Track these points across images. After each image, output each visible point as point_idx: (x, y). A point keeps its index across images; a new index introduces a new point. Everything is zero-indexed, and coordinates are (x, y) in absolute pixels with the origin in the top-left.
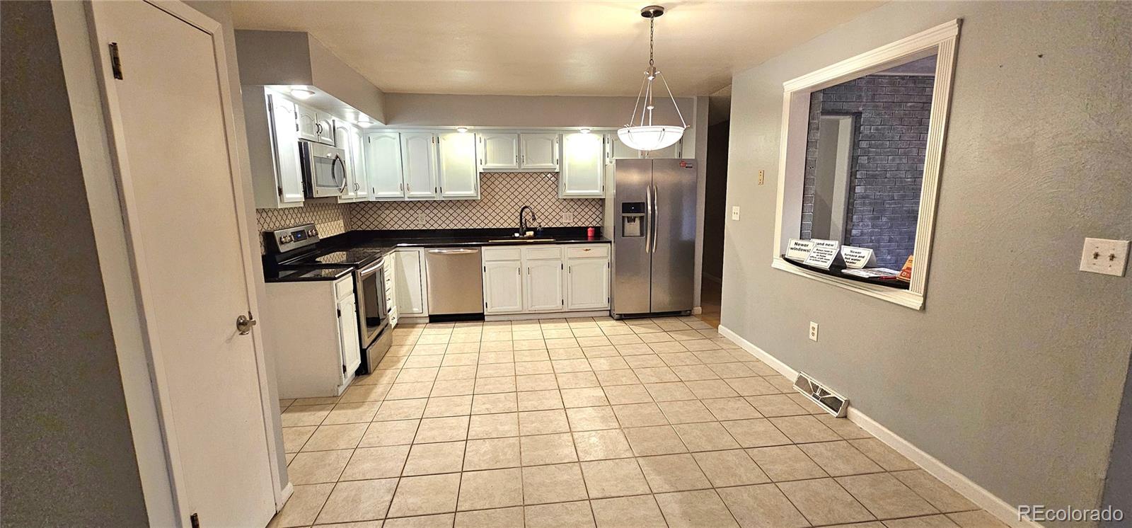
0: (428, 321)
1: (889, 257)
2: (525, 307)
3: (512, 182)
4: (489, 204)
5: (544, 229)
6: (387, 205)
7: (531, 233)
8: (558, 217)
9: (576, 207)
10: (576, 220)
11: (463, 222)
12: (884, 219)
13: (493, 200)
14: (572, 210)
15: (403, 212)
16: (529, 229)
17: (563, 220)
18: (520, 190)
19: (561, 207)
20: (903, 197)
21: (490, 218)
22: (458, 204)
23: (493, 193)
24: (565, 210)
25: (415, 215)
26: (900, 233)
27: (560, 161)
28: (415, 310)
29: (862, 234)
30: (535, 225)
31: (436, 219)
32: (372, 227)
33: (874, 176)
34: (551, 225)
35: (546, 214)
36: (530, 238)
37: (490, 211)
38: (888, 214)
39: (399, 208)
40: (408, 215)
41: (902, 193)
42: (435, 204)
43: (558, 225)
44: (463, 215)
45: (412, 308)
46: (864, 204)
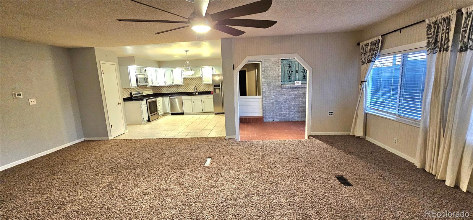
0: (171, 114)
1: (274, 97)
2: (193, 111)
3: (193, 80)
4: (187, 86)
5: (201, 92)
6: (163, 87)
7: (197, 93)
8: (204, 89)
9: (209, 86)
10: (209, 89)
11: (181, 90)
12: (271, 87)
13: (188, 85)
14: (208, 87)
15: (167, 88)
16: (197, 92)
17: (206, 90)
18: (195, 82)
19: (205, 86)
20: (276, 82)
21: (188, 89)
22: (180, 86)
23: (188, 83)
24: (206, 87)
25: (170, 89)
26: (276, 91)
27: (202, 75)
28: (168, 112)
29: (265, 91)
30: (199, 91)
31: (174, 90)
32: (160, 92)
33: (267, 77)
34: (203, 91)
35: (202, 88)
36: (197, 94)
37: (187, 88)
38: (272, 86)
39: (166, 88)
40: (168, 89)
41: (275, 80)
42: (172, 86)
43: (205, 91)
44: (181, 89)
45: (167, 111)
46: (265, 83)
